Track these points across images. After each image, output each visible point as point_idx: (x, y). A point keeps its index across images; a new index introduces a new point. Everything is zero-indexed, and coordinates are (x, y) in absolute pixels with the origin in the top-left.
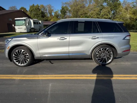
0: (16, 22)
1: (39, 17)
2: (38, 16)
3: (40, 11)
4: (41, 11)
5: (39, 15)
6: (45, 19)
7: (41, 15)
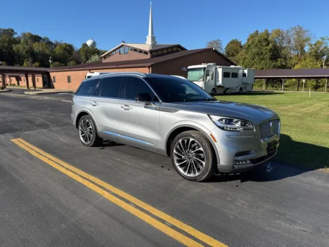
0: (189, 73)
1: (263, 59)
2: (262, 56)
3: (268, 44)
4: (271, 45)
5: (266, 54)
6: (278, 63)
7: (268, 55)
